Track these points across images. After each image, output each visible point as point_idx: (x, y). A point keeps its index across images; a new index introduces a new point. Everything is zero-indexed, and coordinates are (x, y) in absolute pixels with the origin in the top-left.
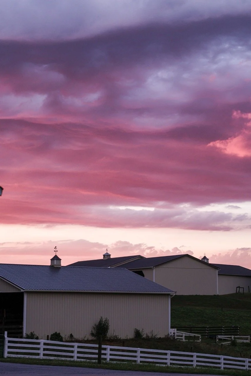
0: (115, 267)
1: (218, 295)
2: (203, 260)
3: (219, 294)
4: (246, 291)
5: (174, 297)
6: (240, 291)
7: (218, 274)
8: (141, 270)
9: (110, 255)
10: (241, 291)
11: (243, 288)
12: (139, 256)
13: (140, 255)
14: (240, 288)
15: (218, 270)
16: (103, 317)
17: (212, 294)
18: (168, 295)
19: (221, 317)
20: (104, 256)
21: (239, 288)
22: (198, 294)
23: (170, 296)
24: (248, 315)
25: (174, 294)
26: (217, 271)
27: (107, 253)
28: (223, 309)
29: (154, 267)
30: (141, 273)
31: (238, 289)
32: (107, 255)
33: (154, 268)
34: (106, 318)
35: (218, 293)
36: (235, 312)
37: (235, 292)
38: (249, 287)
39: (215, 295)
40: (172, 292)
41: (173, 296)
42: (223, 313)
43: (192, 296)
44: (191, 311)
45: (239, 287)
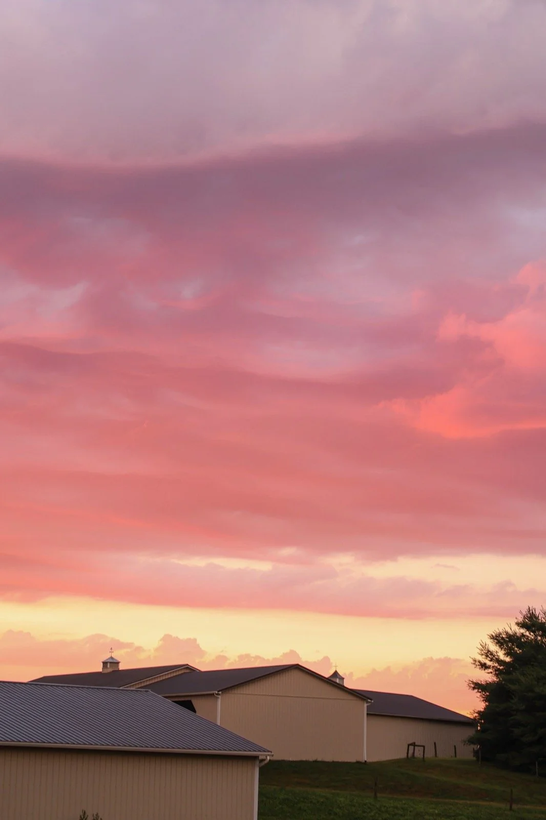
0: (139, 688)
1: (365, 761)
2: (334, 679)
3: (369, 760)
4: (429, 754)
5: (266, 765)
6: (415, 755)
7: (367, 714)
8: (189, 699)
9: (118, 663)
10: (418, 753)
11: (424, 747)
12: (187, 667)
13: (187, 665)
14: (416, 747)
15: (367, 702)
16: (87, 813)
17: (352, 759)
18: (255, 758)
19: (372, 814)
20: (105, 664)
21: (413, 747)
22: (320, 759)
23: (257, 762)
24: (436, 812)
25: (268, 758)
26: (366, 705)
27: (112, 658)
28: (378, 795)
29: (220, 693)
30: (189, 705)
31: (411, 748)
32: (110, 663)
33: (218, 694)
34: (95, 814)
35: (365, 758)
36: (405, 804)
37: (404, 756)
38: (435, 743)
39: (358, 762)
40: (265, 751)
41: (266, 762)
42: (378, 806)
43: (307, 762)
44: (302, 799)
45: (414, 745)
